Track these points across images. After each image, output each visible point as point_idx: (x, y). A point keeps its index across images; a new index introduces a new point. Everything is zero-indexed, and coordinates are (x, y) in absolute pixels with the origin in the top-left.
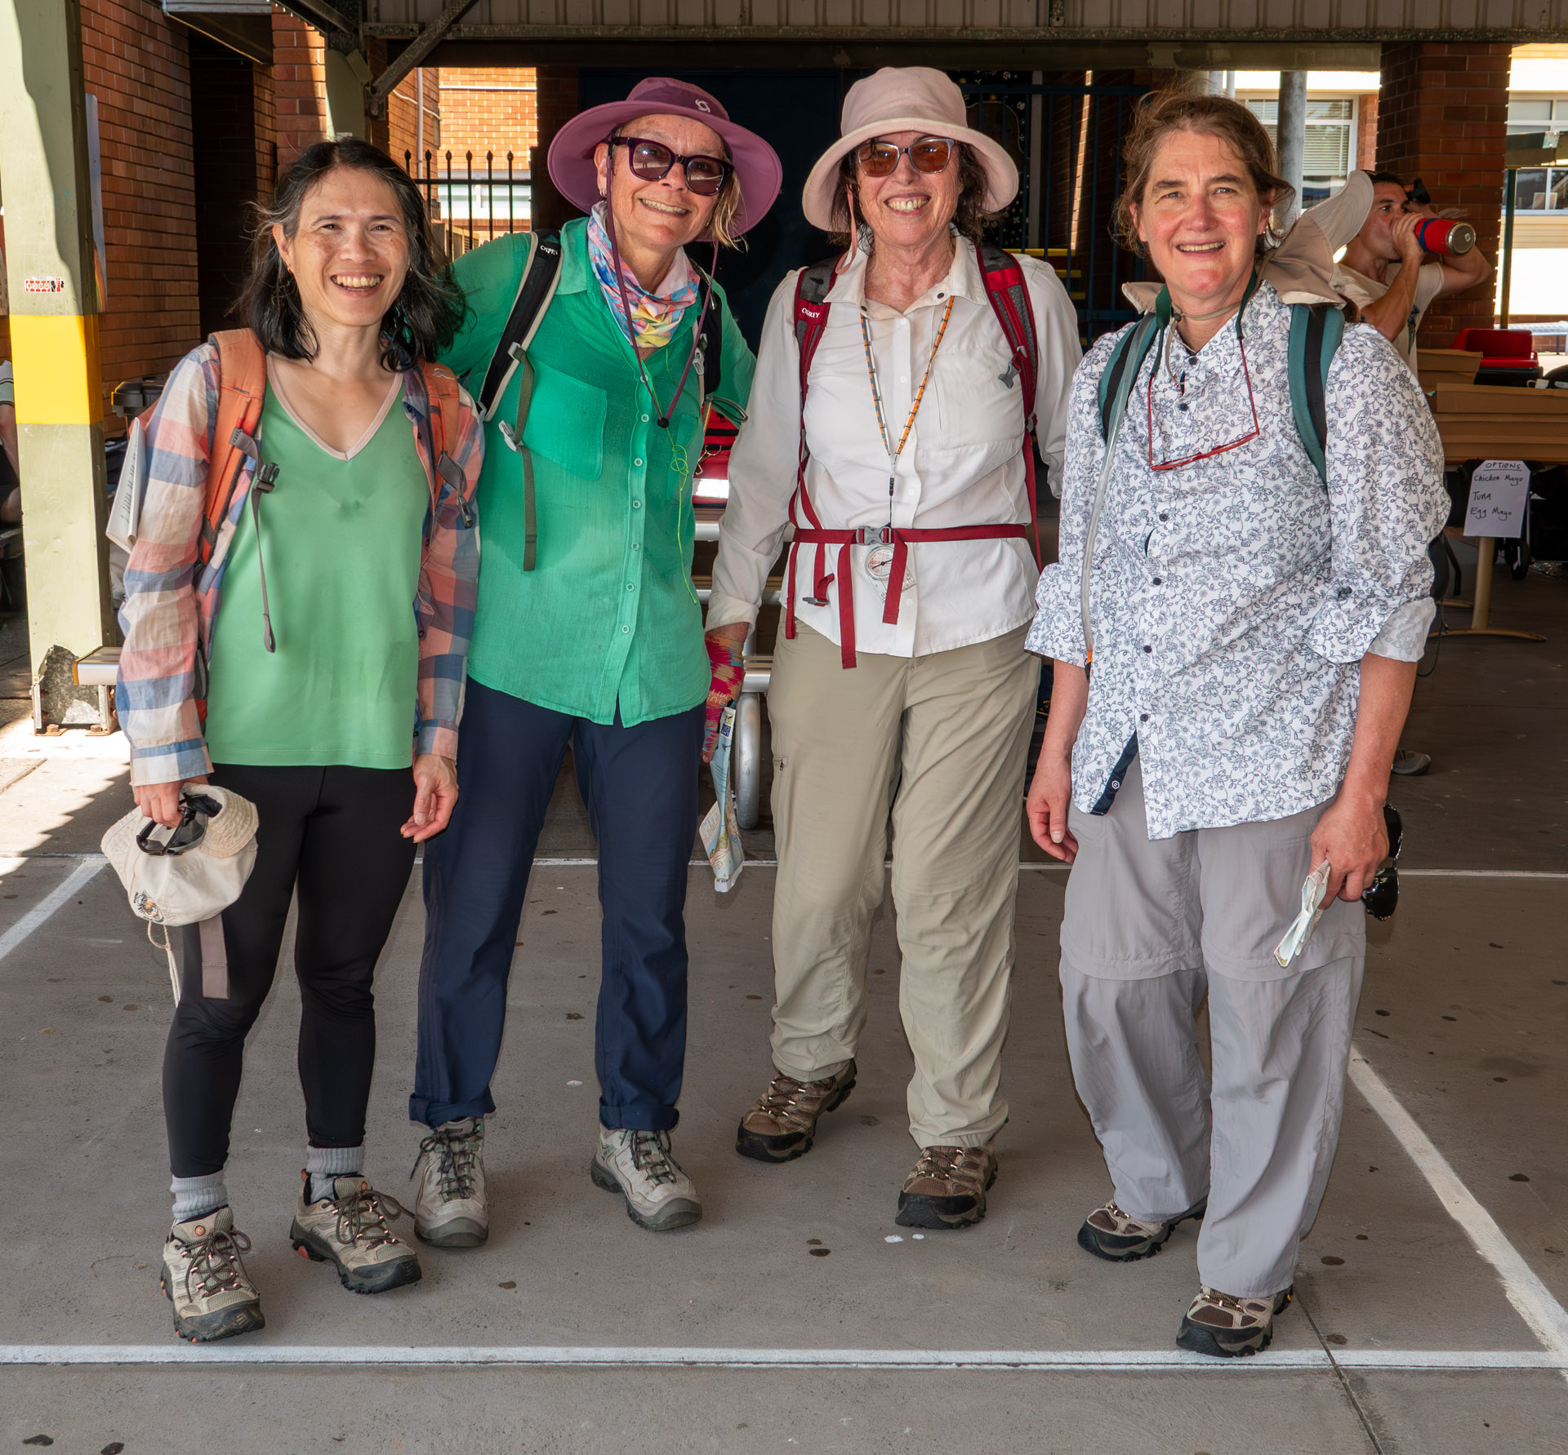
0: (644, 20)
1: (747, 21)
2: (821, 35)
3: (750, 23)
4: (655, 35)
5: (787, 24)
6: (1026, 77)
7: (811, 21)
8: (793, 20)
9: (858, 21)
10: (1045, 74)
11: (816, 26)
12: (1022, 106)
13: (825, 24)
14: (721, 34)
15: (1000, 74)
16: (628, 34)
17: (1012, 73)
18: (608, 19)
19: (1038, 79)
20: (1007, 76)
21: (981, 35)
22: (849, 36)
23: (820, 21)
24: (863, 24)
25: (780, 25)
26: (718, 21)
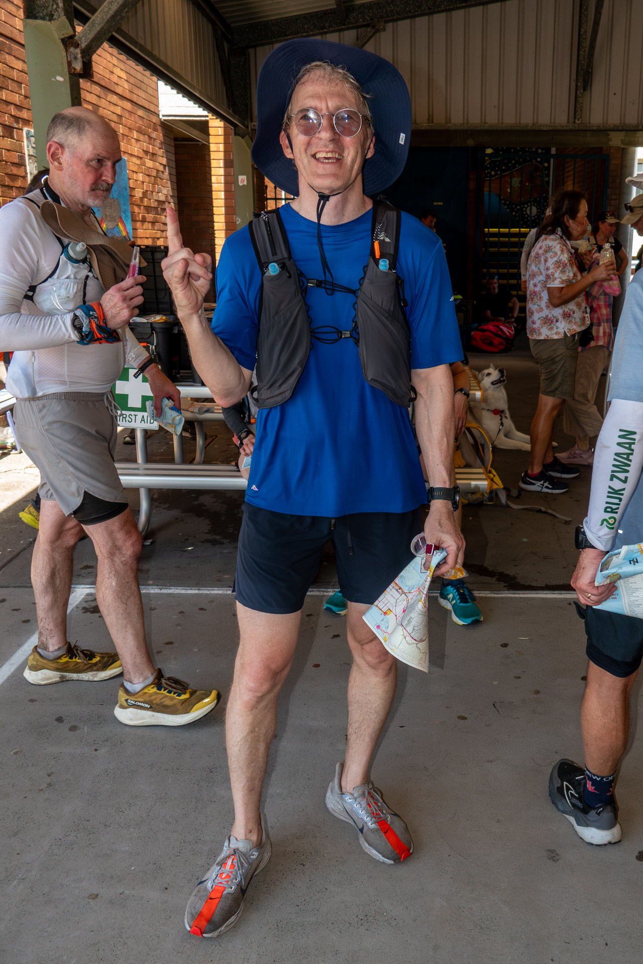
1: (431, 121)
2: (466, 128)
5: (450, 123)
6: (549, 150)
7: (462, 121)
8: (453, 121)
9: (483, 121)
10: (557, 150)
11: (464, 124)
12: (546, 165)
13: (468, 123)
14: (419, 127)
15: (537, 149)
17: (542, 149)
19: (553, 151)
20: (540, 151)
21: (541, 128)
22: (479, 128)
23: (465, 122)
25: (444, 123)
26: (418, 122)
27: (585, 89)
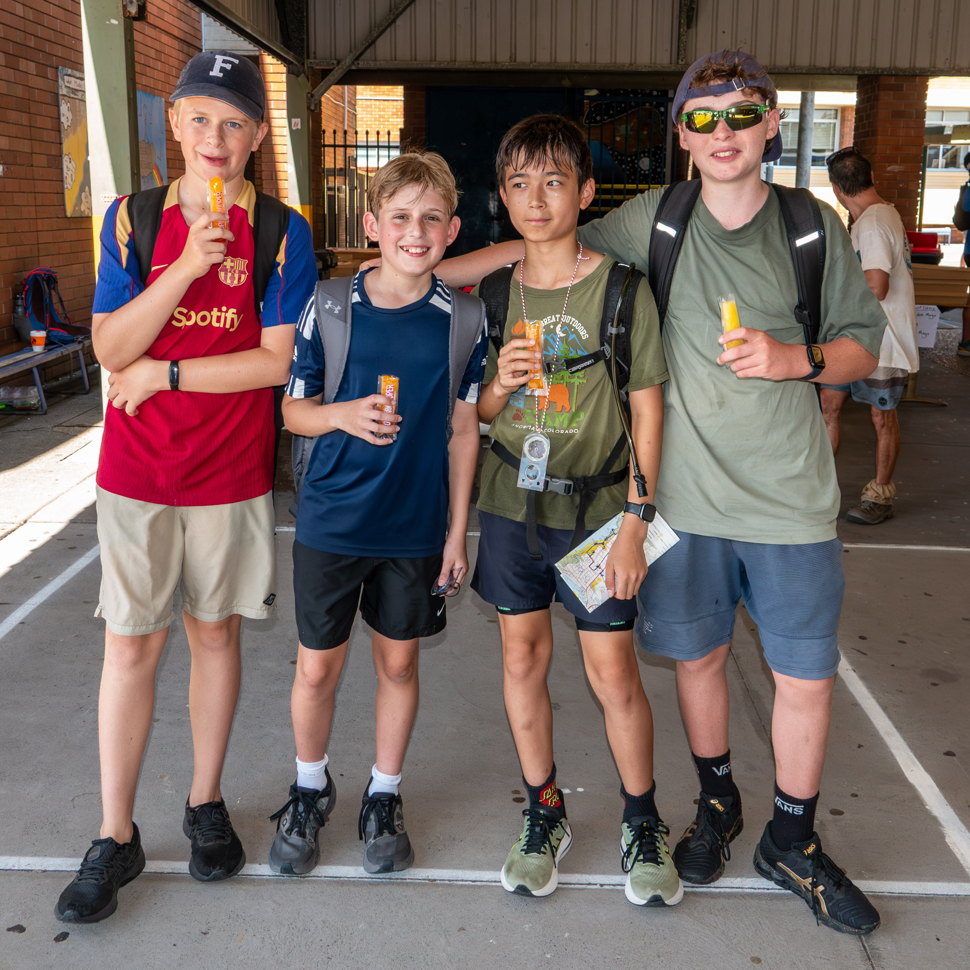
0: (458, 59)
1: (513, 60)
2: (554, 68)
3: (515, 61)
4: (464, 67)
5: (535, 62)
6: (665, 94)
7: (548, 60)
8: (538, 60)
9: (573, 61)
11: (551, 63)
13: (556, 62)
14: (499, 67)
15: (652, 92)
16: (451, 66)
17: (658, 92)
18: (438, 58)
20: (655, 93)
21: (640, 69)
22: (569, 69)
23: (553, 61)
24: (576, 62)
25: (531, 62)
26: (498, 60)
27: (689, 27)
